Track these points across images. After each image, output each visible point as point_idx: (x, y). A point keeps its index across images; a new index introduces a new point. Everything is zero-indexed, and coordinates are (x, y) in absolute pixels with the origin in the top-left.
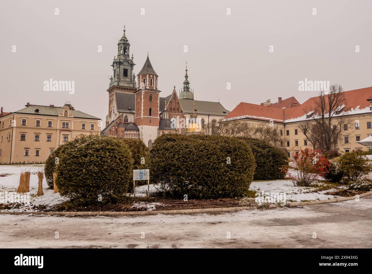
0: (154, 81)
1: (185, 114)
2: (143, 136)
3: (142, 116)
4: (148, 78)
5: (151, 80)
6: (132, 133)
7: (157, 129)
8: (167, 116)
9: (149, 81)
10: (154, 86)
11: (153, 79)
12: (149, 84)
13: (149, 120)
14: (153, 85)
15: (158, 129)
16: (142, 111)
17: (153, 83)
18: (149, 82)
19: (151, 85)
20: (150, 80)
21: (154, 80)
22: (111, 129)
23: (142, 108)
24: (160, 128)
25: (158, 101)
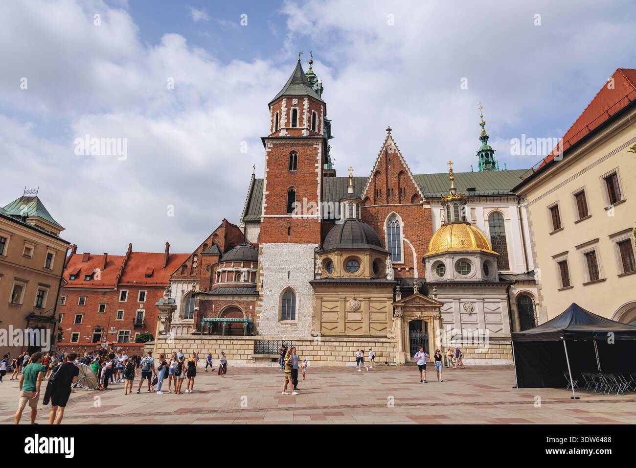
0: (302, 113)
1: (428, 203)
2: (261, 278)
3: (263, 215)
4: (284, 109)
5: (295, 112)
6: (230, 269)
7: (313, 254)
8: (351, 209)
9: (288, 114)
10: (304, 127)
11: (302, 109)
12: (287, 124)
13: (286, 225)
14: (301, 124)
15: (315, 252)
16: (264, 200)
17: (301, 119)
18: (288, 118)
19: (294, 124)
20: (291, 112)
21: (305, 111)
22: (187, 263)
23: (265, 193)
24: (321, 247)
25: (317, 167)
